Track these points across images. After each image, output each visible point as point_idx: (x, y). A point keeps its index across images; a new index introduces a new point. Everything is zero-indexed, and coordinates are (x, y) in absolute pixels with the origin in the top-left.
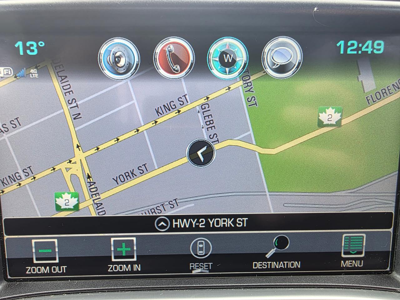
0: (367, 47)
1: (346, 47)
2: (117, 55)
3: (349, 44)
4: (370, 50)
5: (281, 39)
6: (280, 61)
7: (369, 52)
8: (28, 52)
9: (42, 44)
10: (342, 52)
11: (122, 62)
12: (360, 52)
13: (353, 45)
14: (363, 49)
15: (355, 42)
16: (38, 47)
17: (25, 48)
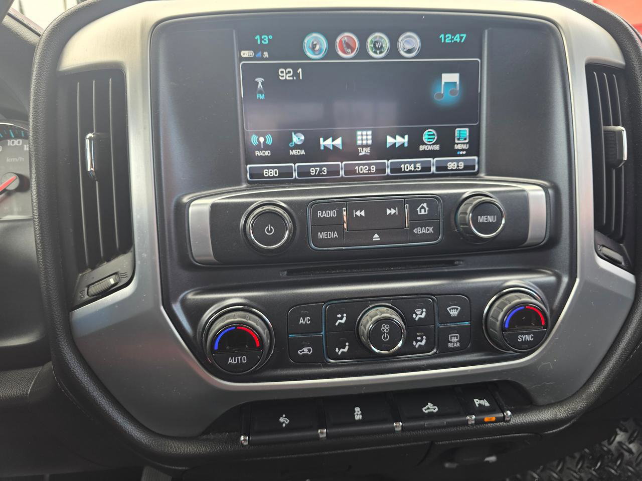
0: (457, 38)
1: (445, 39)
2: (315, 43)
3: (447, 36)
4: (458, 40)
5: (408, 34)
6: (408, 47)
7: (458, 42)
8: (263, 42)
9: (271, 37)
10: (443, 41)
11: (317, 48)
12: (453, 41)
13: (448, 37)
14: (455, 39)
15: (450, 35)
16: (269, 39)
17: (261, 39)
